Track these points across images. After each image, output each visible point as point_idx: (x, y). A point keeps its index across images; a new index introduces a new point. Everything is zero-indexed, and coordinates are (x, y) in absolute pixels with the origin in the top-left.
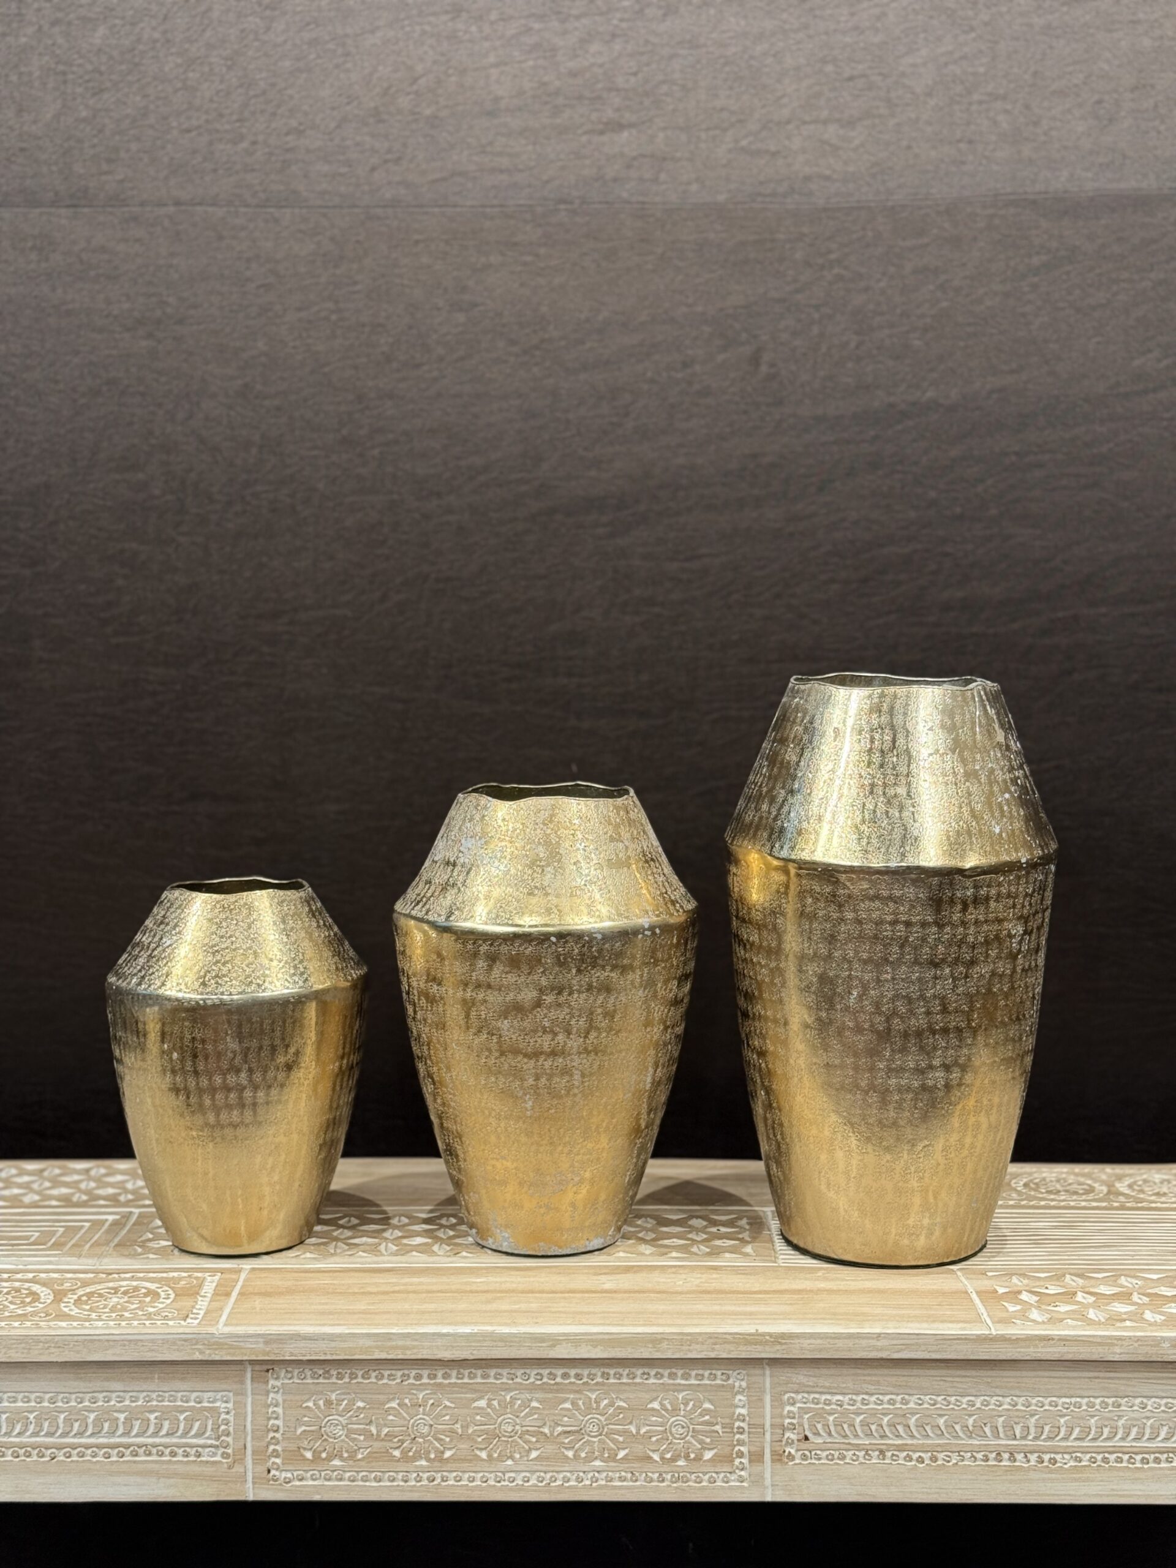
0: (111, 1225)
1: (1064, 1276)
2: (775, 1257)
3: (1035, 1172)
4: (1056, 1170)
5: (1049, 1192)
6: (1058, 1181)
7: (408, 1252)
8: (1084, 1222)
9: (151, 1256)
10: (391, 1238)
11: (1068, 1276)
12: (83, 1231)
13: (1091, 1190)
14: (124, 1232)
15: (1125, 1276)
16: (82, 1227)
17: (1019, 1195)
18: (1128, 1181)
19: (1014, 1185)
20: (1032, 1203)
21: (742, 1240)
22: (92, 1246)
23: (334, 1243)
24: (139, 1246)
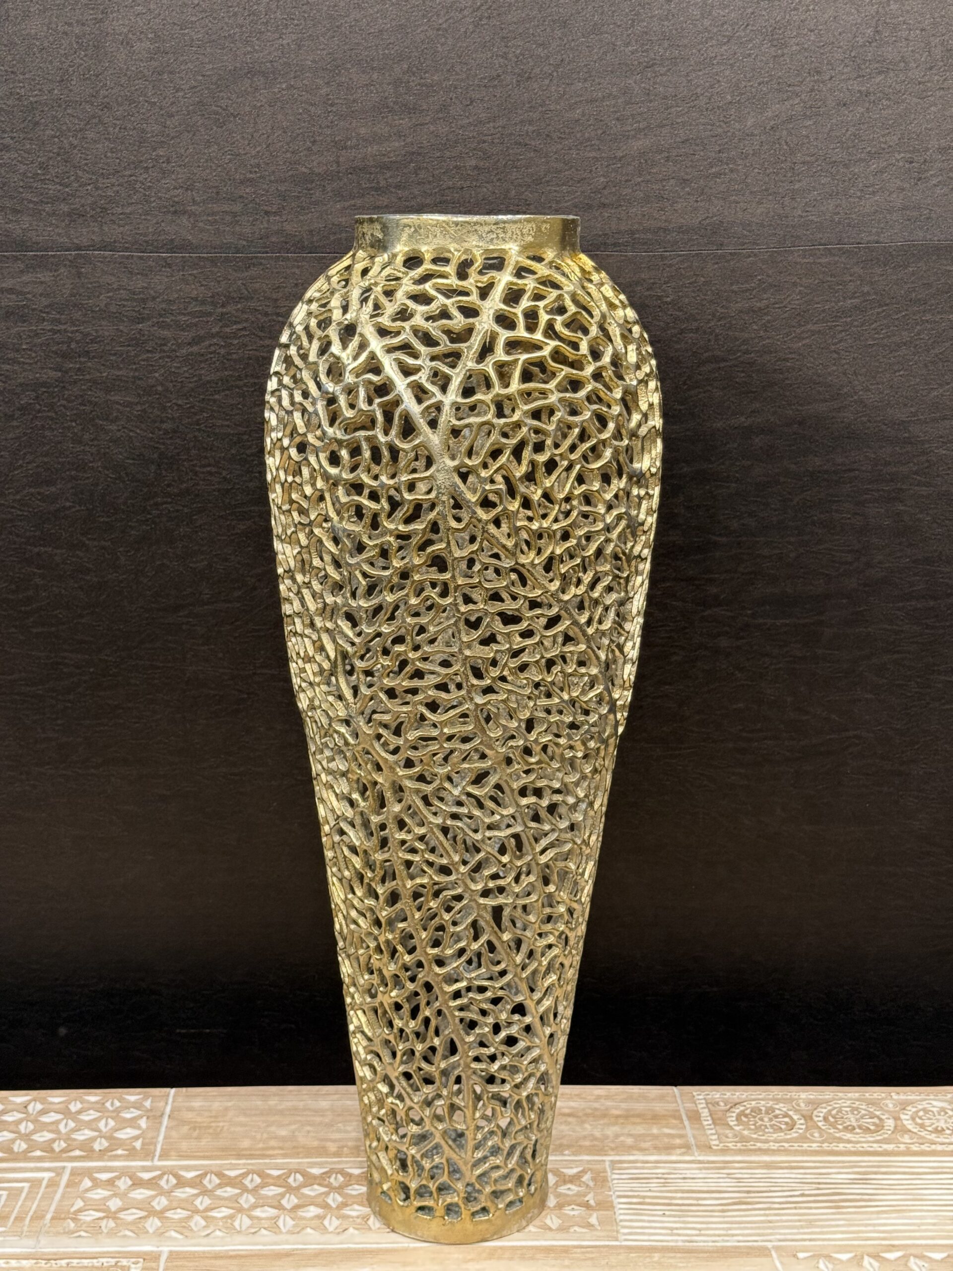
0: (47, 1187)
1: (862, 1258)
2: (618, 1232)
3: (834, 1099)
4: (849, 1095)
5: (846, 1128)
6: (854, 1110)
7: (303, 1229)
8: (876, 1173)
9: (83, 1234)
10: (288, 1207)
11: (866, 1258)
12: (24, 1195)
13: (880, 1127)
14: (58, 1196)
15: (916, 1256)
16: (23, 1188)
17: (821, 1136)
18: (911, 1110)
19: (816, 1119)
20: (833, 1147)
21: (587, 1206)
22: (32, 1219)
23: (240, 1215)
24: (73, 1219)
